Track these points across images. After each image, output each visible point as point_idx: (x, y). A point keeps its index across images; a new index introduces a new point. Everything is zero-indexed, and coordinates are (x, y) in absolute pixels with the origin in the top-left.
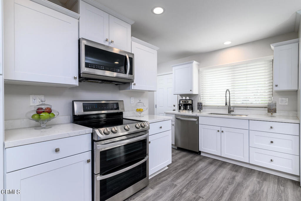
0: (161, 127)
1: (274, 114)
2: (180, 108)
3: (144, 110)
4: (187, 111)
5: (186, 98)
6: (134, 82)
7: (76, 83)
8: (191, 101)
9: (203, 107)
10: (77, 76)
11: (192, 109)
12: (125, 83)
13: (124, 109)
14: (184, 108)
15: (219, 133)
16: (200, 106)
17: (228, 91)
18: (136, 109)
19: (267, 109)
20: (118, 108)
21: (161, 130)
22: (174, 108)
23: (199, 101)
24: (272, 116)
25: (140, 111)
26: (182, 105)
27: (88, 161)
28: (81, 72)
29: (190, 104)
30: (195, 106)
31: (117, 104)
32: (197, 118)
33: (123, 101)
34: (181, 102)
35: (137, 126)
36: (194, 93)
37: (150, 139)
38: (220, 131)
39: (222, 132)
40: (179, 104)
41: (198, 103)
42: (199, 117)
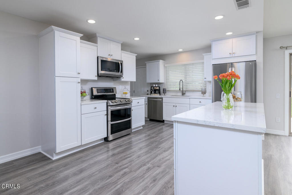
0: (138, 103)
1: (205, 95)
2: (151, 93)
3: (128, 93)
4: (156, 94)
5: (155, 85)
6: (123, 77)
7: (96, 78)
8: (159, 87)
9: (167, 92)
10: (97, 75)
11: (160, 93)
12: (118, 77)
13: (116, 92)
14: (154, 92)
15: (174, 107)
16: (165, 91)
17: (181, 81)
18: (123, 92)
19: (201, 92)
20: (113, 92)
21: (139, 104)
22: (148, 93)
23: (164, 88)
24: (203, 96)
25: (126, 93)
26: (152, 90)
27: (106, 115)
28: (99, 73)
29: (158, 90)
30: (162, 91)
31: (113, 89)
32: (162, 98)
33: (116, 87)
34: (152, 88)
35: (126, 100)
36: (161, 82)
37: (133, 108)
38: (175, 106)
39: (176, 106)
40: (151, 90)
41: (163, 89)
42: (163, 98)
